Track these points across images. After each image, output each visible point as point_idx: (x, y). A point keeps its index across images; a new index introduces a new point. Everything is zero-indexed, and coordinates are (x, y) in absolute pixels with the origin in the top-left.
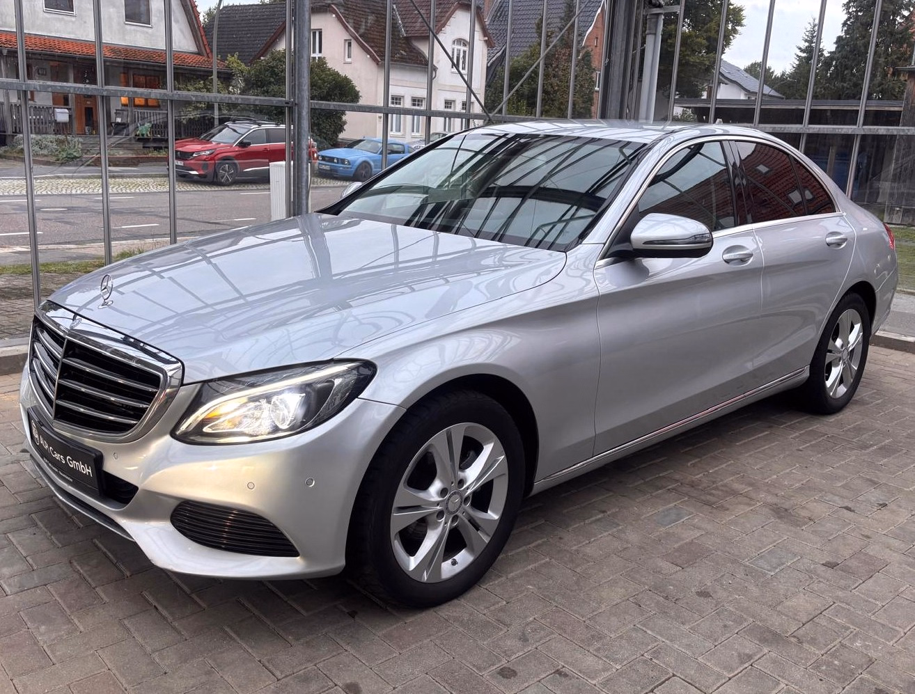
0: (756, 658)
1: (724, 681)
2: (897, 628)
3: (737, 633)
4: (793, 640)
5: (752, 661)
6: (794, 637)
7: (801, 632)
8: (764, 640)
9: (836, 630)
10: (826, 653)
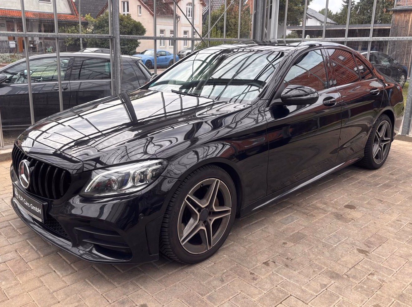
0: (328, 286)
1: (314, 297)
2: (393, 270)
3: (319, 274)
4: (345, 276)
5: (326, 288)
6: (346, 275)
7: (349, 273)
8: (332, 277)
9: (365, 271)
10: (360, 282)
